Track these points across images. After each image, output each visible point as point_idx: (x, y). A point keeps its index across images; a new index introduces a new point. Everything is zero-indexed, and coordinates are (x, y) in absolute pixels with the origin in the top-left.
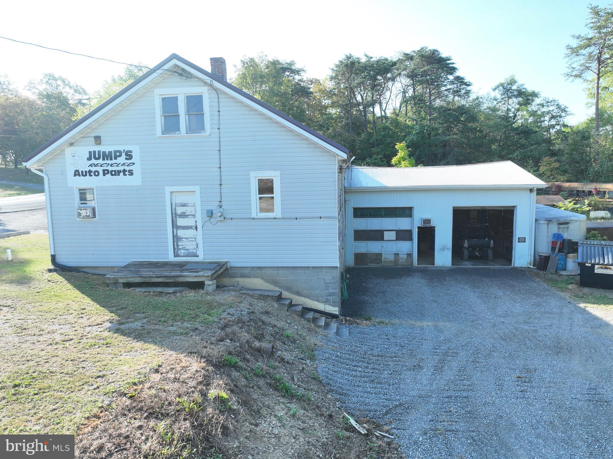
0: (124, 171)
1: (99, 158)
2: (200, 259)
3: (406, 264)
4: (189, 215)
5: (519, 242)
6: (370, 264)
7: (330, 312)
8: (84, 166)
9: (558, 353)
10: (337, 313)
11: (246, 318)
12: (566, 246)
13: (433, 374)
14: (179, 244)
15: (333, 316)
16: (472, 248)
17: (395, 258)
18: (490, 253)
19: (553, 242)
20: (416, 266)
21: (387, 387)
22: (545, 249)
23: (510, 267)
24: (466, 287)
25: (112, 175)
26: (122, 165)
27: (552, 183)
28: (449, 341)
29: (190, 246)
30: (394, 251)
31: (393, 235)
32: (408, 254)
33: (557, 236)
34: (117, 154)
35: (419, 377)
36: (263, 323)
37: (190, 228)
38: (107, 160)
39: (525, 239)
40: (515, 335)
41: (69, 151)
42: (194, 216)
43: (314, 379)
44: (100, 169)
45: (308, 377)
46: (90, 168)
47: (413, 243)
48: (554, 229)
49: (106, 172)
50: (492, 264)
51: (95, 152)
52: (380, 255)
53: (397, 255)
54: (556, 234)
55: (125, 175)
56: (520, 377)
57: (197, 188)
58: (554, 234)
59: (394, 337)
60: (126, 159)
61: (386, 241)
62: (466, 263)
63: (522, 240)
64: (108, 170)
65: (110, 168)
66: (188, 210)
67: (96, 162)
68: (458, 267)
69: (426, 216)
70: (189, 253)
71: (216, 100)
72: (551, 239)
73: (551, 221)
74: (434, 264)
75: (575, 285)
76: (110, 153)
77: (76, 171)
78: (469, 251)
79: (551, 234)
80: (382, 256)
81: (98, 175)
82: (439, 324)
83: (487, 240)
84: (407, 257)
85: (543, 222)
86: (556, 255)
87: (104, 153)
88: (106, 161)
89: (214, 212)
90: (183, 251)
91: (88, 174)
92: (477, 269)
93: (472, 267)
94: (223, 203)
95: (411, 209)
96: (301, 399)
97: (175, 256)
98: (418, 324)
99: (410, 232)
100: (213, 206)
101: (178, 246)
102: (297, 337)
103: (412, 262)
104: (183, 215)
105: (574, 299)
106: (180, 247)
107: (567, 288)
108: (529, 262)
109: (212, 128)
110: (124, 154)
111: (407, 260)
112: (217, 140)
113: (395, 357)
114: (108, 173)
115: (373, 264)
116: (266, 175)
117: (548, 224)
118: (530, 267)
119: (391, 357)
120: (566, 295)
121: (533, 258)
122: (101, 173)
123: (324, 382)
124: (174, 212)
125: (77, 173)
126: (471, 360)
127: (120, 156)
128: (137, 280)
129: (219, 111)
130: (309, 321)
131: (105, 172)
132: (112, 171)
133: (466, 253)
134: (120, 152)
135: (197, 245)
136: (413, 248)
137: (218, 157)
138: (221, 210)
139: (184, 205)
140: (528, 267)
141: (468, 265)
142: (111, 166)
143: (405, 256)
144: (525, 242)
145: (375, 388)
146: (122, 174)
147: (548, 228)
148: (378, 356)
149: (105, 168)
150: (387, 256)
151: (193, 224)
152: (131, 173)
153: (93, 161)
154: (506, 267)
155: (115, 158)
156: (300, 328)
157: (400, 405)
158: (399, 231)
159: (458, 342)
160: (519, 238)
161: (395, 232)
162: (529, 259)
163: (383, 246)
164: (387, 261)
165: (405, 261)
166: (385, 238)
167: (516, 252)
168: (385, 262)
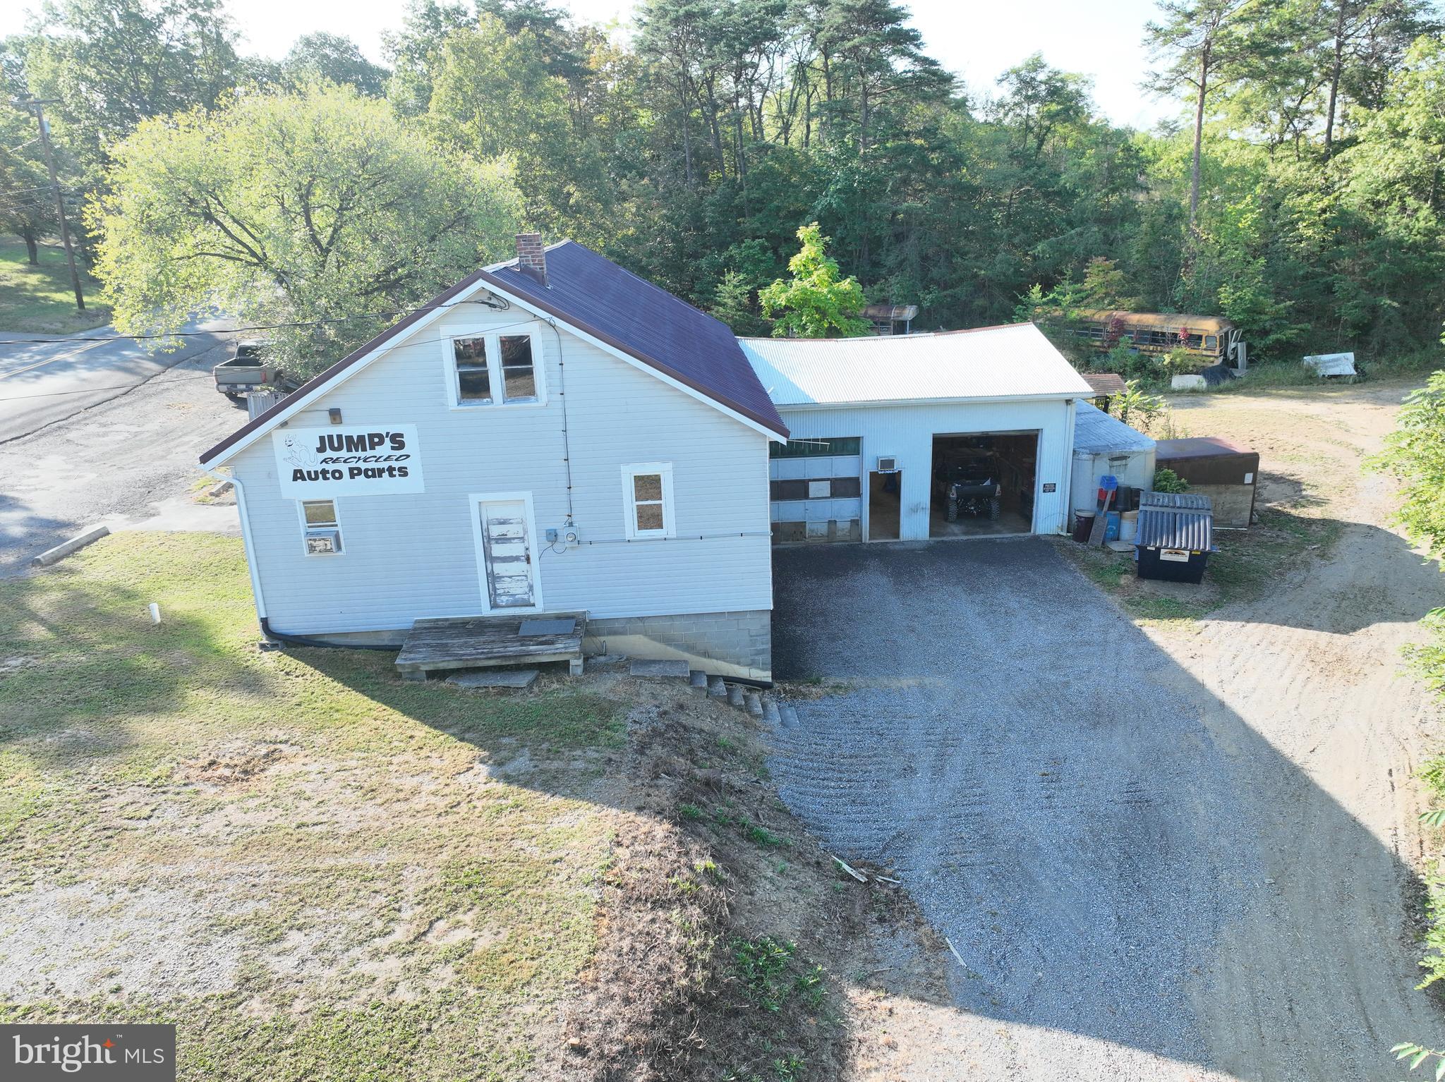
0: (391, 469)
1: (340, 448)
2: (538, 610)
3: (848, 538)
4: (514, 538)
5: (1044, 491)
6: (784, 542)
7: (759, 679)
8: (312, 462)
9: (1095, 725)
10: (770, 680)
11: (661, 726)
12: (1122, 496)
13: (933, 781)
14: (497, 586)
15: (764, 686)
16: (964, 497)
17: (829, 528)
18: (995, 506)
19: (1101, 491)
20: (867, 541)
21: (875, 808)
22: (1087, 504)
23: (1027, 534)
24: (959, 589)
25: (367, 476)
26: (385, 460)
27: (1108, 313)
28: (946, 717)
29: (518, 589)
30: (828, 516)
31: (825, 489)
32: (852, 521)
33: (1108, 481)
34: (375, 440)
35: (913, 787)
36: (685, 728)
37: (517, 559)
38: (357, 450)
39: (1055, 486)
40: (1038, 696)
41: (280, 437)
42: (522, 539)
43: (780, 811)
44: (344, 468)
45: (772, 809)
46: (324, 466)
47: (861, 501)
48: (1103, 468)
49: (356, 472)
50: (998, 527)
51: (330, 437)
52: (803, 524)
53: (832, 523)
55: (391, 475)
56: (1046, 775)
57: (527, 496)
58: (1104, 478)
59: (864, 716)
60: (393, 448)
61: (813, 499)
62: (955, 528)
63: (1050, 488)
64: (359, 469)
65: (363, 466)
66: (511, 530)
67: (335, 455)
68: (939, 539)
69: (886, 453)
70: (517, 601)
71: (556, 345)
72: (1097, 486)
73: (1099, 454)
74: (897, 535)
75: (1129, 576)
76: (361, 438)
77: (296, 472)
78: (958, 504)
79: (1097, 478)
80: (805, 526)
81: (341, 477)
82: (927, 681)
83: (988, 483)
84: (851, 526)
85: (1085, 457)
86: (1105, 516)
87: (349, 438)
88: (354, 453)
89: (558, 532)
90: (504, 598)
91: (320, 476)
92: (973, 543)
93: (965, 538)
94: (574, 519)
95: (857, 441)
96: (781, 847)
97: (492, 608)
98: (895, 684)
99: (856, 482)
100: (559, 524)
101: (495, 589)
102: (736, 744)
103: (860, 535)
104: (503, 539)
105: (1127, 609)
106: (498, 592)
107: (1118, 585)
108: (1060, 525)
109: (550, 393)
110: (387, 440)
111: (850, 532)
112: (561, 413)
113: (875, 755)
114: (359, 474)
116: (648, 470)
117: (1094, 460)
118: (1062, 533)
119: (869, 757)
120: (1114, 600)
121: (1066, 518)
122: (346, 474)
123: (793, 813)
124: (485, 534)
125: (298, 475)
126: (980, 750)
127: (381, 442)
128: (454, 665)
129: (561, 364)
130: (741, 710)
131: (354, 473)
132: (367, 470)
133: (953, 508)
134: (380, 436)
135: (531, 588)
136: (861, 512)
137: (563, 441)
138: (571, 530)
139: (503, 522)
140: (1059, 535)
141: (956, 534)
142: (365, 461)
143: (848, 525)
144: (1054, 491)
145: (860, 813)
146: (386, 474)
147: (1093, 466)
148: (851, 757)
149: (353, 465)
150: (815, 527)
151: (521, 552)
152: (403, 472)
153: (329, 453)
154: (1022, 535)
155: (372, 448)
156: (731, 724)
157: (899, 835)
158: (836, 479)
159: (959, 717)
160: (1045, 485)
161: (829, 482)
162: (1061, 521)
163: (807, 510)
164: (814, 534)
165: (848, 534)
166: (811, 494)
167: (1038, 510)
168: (811, 537)
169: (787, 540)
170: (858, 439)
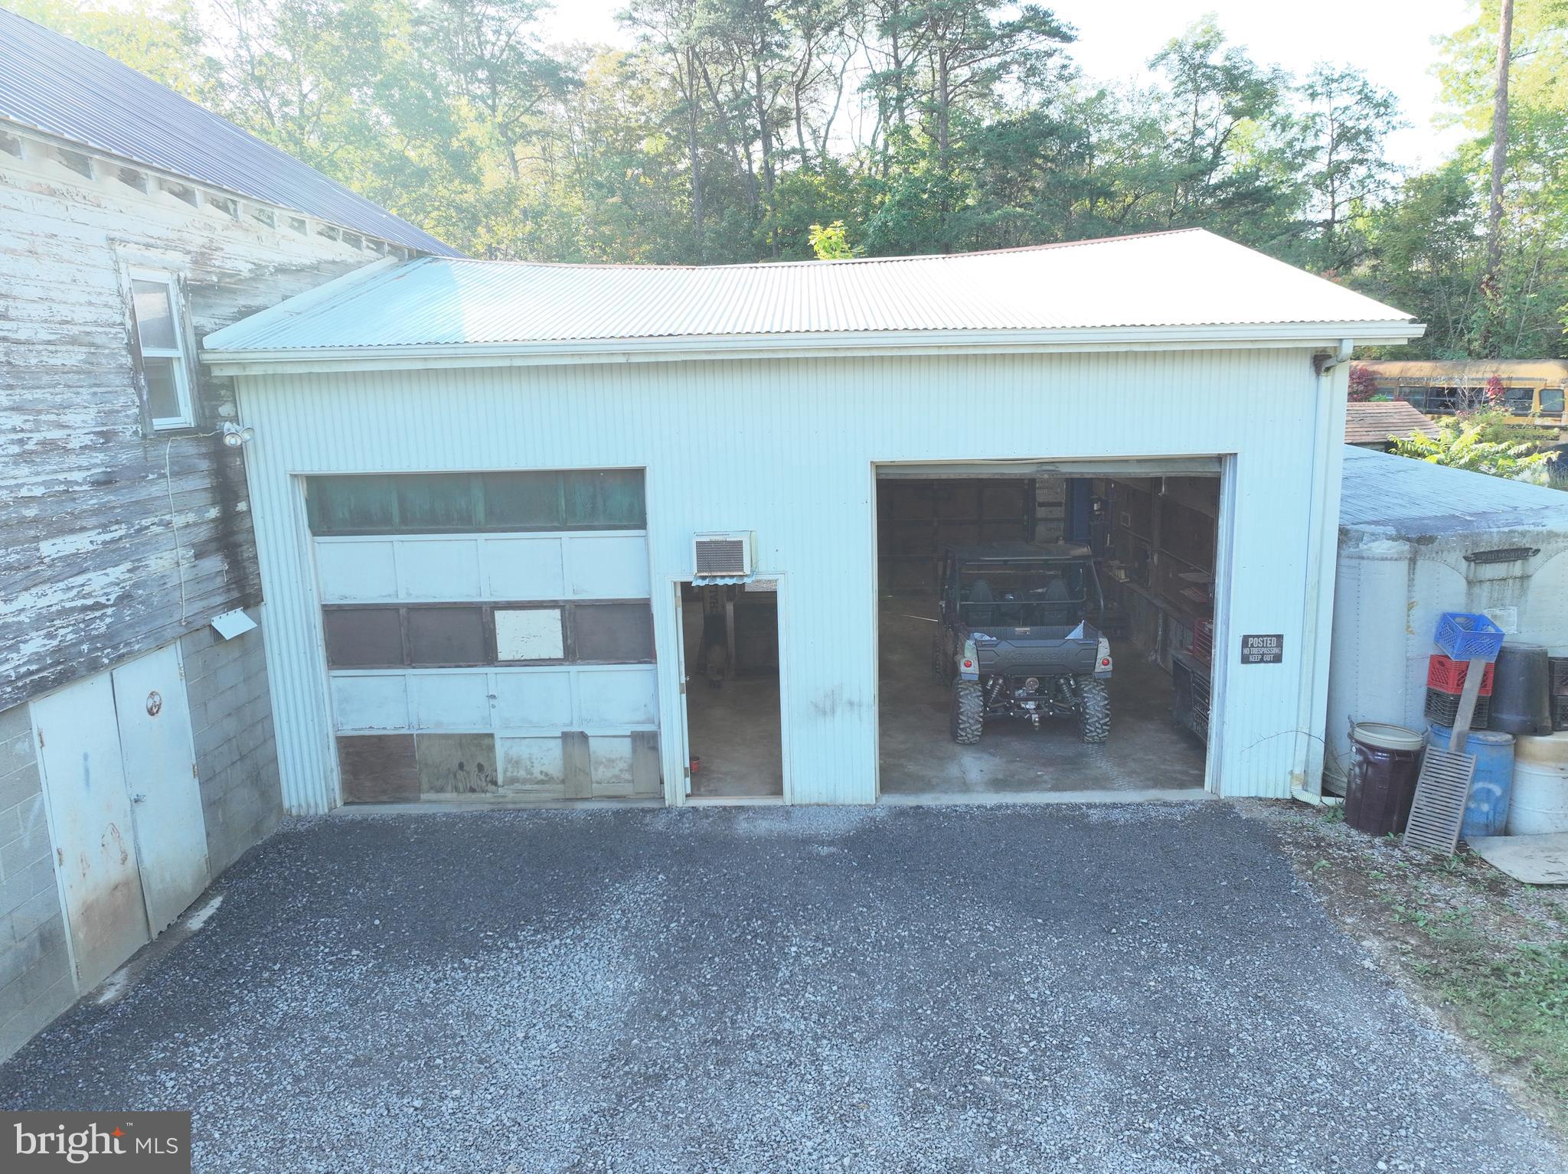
3: (627, 789)
5: (1245, 660)
6: (433, 796)
12: (1517, 681)
17: (567, 757)
18: (1095, 703)
19: (1439, 665)
20: (680, 802)
22: (1391, 708)
23: (1193, 795)
30: (562, 719)
31: (547, 633)
32: (633, 737)
33: (1464, 629)
39: (1280, 645)
47: (661, 678)
48: (1447, 586)
52: (483, 742)
53: (575, 740)
54: (1454, 616)
61: (511, 663)
62: (974, 765)
63: (1263, 650)
68: (909, 801)
69: (720, 527)
72: (1424, 647)
73: (1431, 540)
74: (778, 791)
78: (986, 694)
79: (1425, 620)
80: (491, 748)
83: (1078, 633)
84: (634, 751)
85: (1382, 547)
86: (1463, 743)
92: (1018, 819)
93: (991, 799)
95: (632, 480)
99: (641, 610)
103: (662, 783)
108: (1299, 770)
111: (631, 768)
115: (449, 796)
117: (1413, 561)
118: (1304, 796)
121: (1320, 748)
133: (971, 705)
136: (663, 709)
140: (1294, 801)
143: (624, 748)
144: (1278, 659)
147: (1411, 581)
150: (522, 750)
154: (1174, 795)
158: (580, 605)
160: (1246, 640)
161: (557, 613)
162: (1301, 756)
163: (493, 697)
164: (522, 773)
165: (627, 776)
166: (506, 649)
167: (1227, 719)
168: (513, 781)
169: (441, 790)
170: (636, 476)
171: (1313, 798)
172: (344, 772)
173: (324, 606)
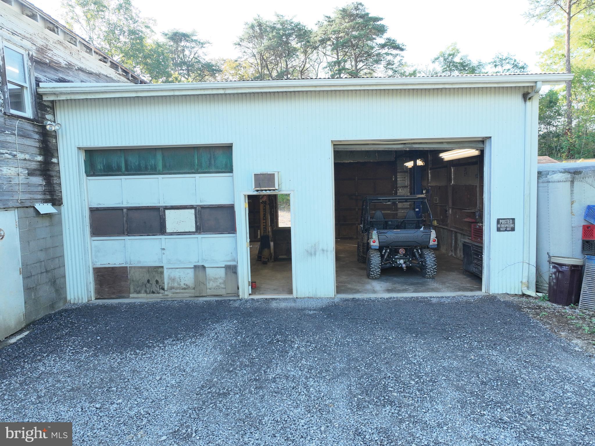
3: (223, 292)
5: (499, 230)
6: (135, 295)
16: (390, 249)
17: (196, 277)
18: (430, 259)
19: (586, 228)
20: (246, 296)
22: (564, 248)
23: (477, 293)
30: (194, 259)
31: (188, 220)
32: (226, 268)
39: (514, 223)
47: (237, 238)
50: (435, 285)
52: (158, 270)
53: (200, 269)
54: (592, 207)
58: (589, 208)
61: (171, 234)
62: (376, 284)
63: (507, 225)
68: (350, 296)
69: (263, 166)
72: (580, 222)
73: (580, 173)
74: (290, 292)
78: (382, 256)
79: (579, 208)
80: (162, 273)
83: (421, 229)
84: (226, 274)
92: (397, 302)
93: (387, 295)
99: (230, 209)
103: (238, 288)
108: (525, 280)
111: (225, 282)
117: (572, 182)
118: (528, 293)
121: (534, 270)
133: (375, 260)
136: (237, 255)
140: (523, 295)
143: (222, 273)
144: (513, 229)
147: (572, 191)
150: (176, 274)
154: (469, 294)
158: (203, 207)
160: (498, 221)
161: (193, 211)
162: (526, 274)
163: (164, 249)
164: (176, 285)
165: (223, 286)
166: (170, 227)
167: (491, 257)
168: (172, 288)
169: (139, 292)
170: (228, 148)
171: (532, 293)
172: (96, 284)
173: (90, 208)
